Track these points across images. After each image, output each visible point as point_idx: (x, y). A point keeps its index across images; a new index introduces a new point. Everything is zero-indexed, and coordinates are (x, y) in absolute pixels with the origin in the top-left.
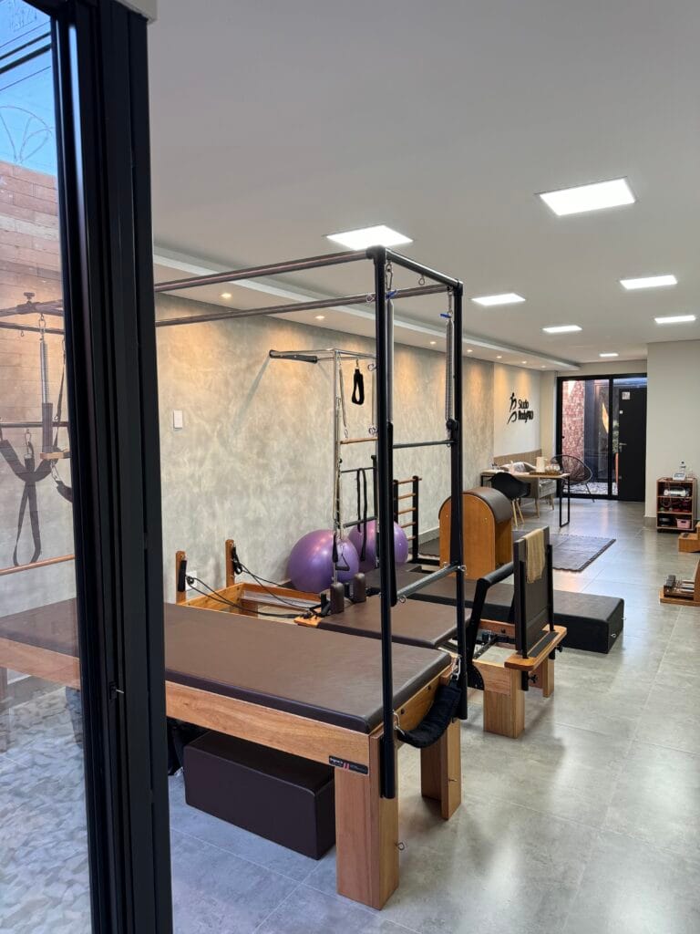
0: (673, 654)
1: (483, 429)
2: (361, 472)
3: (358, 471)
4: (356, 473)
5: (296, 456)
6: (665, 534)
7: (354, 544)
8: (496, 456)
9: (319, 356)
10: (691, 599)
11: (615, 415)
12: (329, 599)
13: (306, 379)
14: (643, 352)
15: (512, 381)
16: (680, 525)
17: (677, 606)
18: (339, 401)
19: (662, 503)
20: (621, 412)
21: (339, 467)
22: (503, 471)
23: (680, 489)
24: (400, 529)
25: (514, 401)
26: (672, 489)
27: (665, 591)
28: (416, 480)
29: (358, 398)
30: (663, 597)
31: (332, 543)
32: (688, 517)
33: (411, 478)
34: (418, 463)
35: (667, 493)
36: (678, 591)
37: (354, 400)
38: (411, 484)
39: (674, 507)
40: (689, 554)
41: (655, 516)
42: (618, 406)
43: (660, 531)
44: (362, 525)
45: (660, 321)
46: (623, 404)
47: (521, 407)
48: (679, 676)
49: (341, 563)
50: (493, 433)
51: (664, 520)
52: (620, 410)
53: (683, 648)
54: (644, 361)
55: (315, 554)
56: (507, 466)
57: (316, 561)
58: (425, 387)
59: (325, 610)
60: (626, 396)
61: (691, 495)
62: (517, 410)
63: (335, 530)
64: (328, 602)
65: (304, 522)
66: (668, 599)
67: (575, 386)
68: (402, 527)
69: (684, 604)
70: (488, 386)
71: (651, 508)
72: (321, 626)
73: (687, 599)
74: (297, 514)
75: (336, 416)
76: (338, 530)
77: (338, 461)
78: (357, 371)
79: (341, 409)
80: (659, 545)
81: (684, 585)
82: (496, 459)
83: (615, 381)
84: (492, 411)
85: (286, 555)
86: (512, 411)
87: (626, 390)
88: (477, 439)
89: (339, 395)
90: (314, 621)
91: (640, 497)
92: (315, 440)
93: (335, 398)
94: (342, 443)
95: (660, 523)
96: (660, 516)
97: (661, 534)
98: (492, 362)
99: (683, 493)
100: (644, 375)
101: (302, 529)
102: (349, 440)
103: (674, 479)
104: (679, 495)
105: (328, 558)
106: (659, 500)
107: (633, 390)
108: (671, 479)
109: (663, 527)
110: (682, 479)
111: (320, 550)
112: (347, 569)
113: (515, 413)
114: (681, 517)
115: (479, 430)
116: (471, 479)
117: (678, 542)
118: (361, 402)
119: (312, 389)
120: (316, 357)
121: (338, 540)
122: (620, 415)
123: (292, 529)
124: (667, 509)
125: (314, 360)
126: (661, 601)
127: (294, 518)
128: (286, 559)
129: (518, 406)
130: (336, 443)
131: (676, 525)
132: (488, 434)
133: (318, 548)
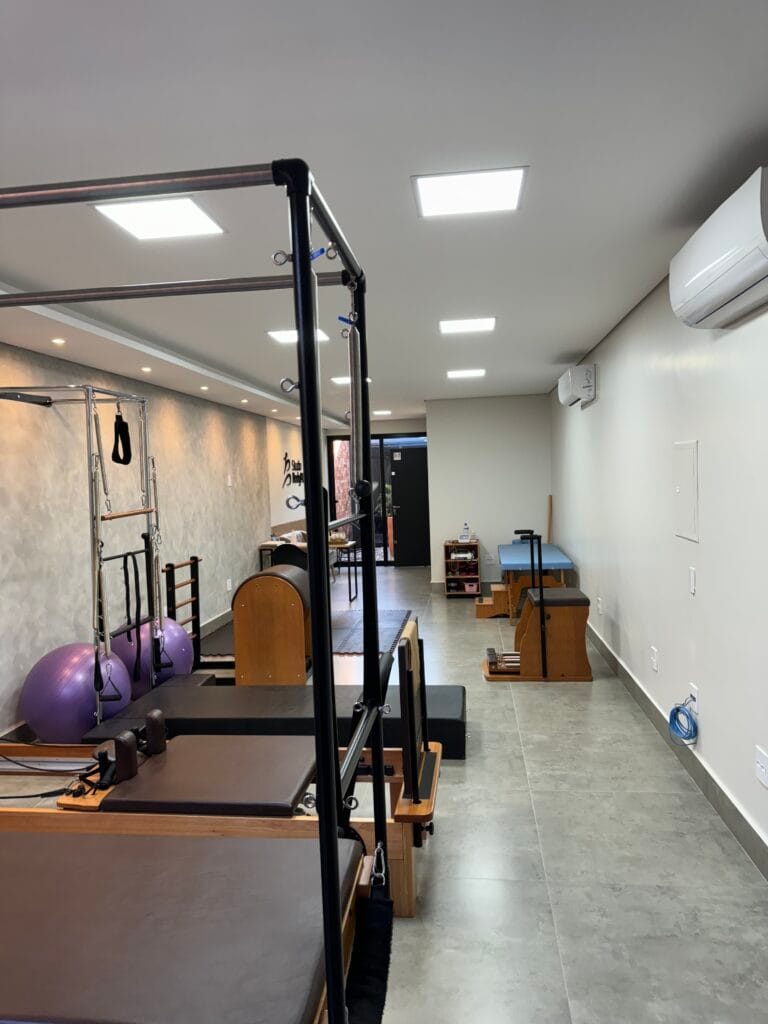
0: (531, 746)
1: (259, 494)
2: (130, 558)
3: (125, 557)
4: (122, 559)
5: (24, 541)
6: (455, 600)
7: (123, 660)
8: (273, 524)
9: (54, 396)
10: (518, 673)
11: (387, 478)
12: (112, 758)
13: (36, 429)
14: (420, 410)
15: (285, 440)
16: (470, 589)
17: (506, 683)
18: (95, 459)
19: (450, 567)
20: (393, 474)
21: (100, 553)
22: (284, 543)
23: (466, 552)
24: (179, 627)
25: (287, 462)
26: (459, 552)
27: (490, 668)
28: (194, 563)
29: (121, 455)
30: (488, 675)
31: (93, 661)
32: (476, 580)
33: (188, 560)
34: (190, 540)
35: (454, 556)
36: (502, 666)
37: (115, 457)
38: (188, 568)
39: (461, 571)
40: (487, 620)
41: (444, 581)
42: (389, 467)
43: (449, 597)
44: (133, 632)
45: (452, 375)
46: (395, 465)
47: (295, 469)
48: (551, 776)
49: (108, 690)
50: (269, 499)
51: (453, 585)
52: (392, 470)
53: (537, 737)
54: (422, 420)
55: (64, 681)
56: (285, 536)
57: (66, 691)
58: (194, 444)
59: (107, 777)
60: (397, 457)
61: (476, 556)
62: (291, 472)
63: (97, 643)
64: (111, 762)
65: (41, 635)
66: (494, 676)
67: (341, 447)
68: (182, 624)
69: (512, 680)
70: (261, 444)
71: (438, 572)
72: (105, 806)
73: (513, 674)
74: (31, 625)
75: (93, 480)
76: (102, 644)
77: (96, 543)
78: (119, 418)
79: (99, 471)
80: (449, 611)
81: (507, 658)
82: (273, 528)
83: (386, 441)
84: (267, 475)
85: (16, 686)
86: (287, 473)
87: (397, 450)
88: (254, 506)
89: (95, 450)
90: (93, 800)
91: (424, 560)
92: (53, 515)
93: (90, 456)
94: (103, 518)
95: (449, 589)
96: (449, 581)
97: (452, 600)
98: (264, 417)
99: (469, 556)
100: (424, 434)
101: (38, 644)
102: (114, 514)
103: (460, 541)
104: (465, 558)
105: (85, 683)
106: (447, 564)
107: (406, 451)
108: (457, 542)
109: (453, 592)
110: (467, 541)
111: (73, 675)
112: (118, 698)
113: (289, 475)
114: (468, 580)
115: (255, 495)
116: (250, 552)
117: (475, 608)
118: (126, 460)
119: (46, 443)
120: (49, 399)
121: (101, 656)
122: (392, 476)
123: (23, 647)
124: (454, 573)
125: (46, 403)
126: (488, 679)
127: (26, 631)
128: (16, 692)
129: (292, 467)
130: (94, 518)
131: (464, 589)
132: (264, 500)
133: (67, 672)
